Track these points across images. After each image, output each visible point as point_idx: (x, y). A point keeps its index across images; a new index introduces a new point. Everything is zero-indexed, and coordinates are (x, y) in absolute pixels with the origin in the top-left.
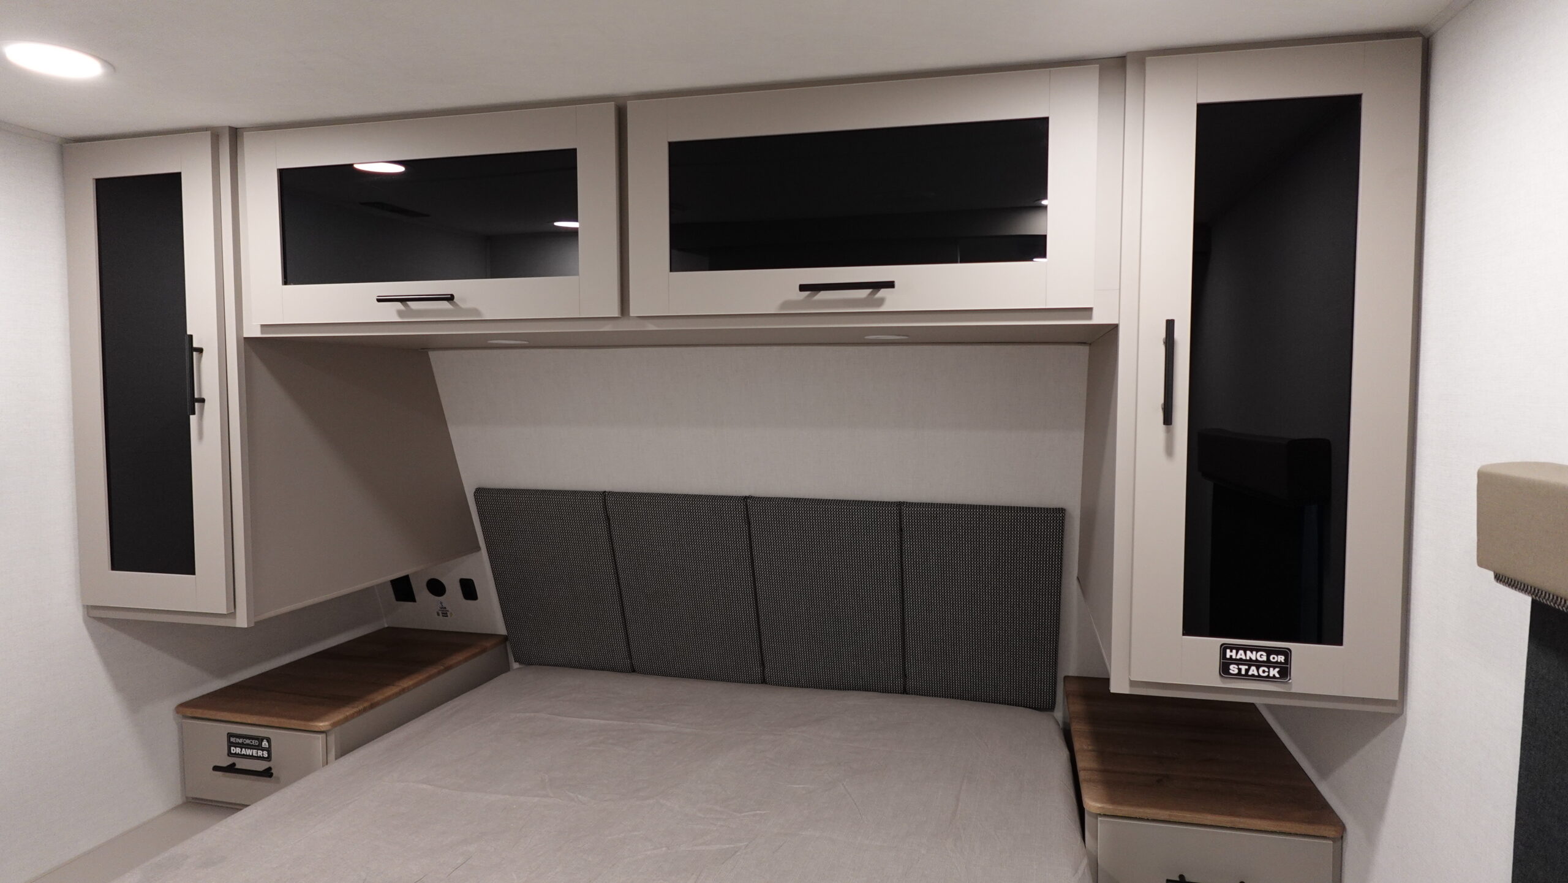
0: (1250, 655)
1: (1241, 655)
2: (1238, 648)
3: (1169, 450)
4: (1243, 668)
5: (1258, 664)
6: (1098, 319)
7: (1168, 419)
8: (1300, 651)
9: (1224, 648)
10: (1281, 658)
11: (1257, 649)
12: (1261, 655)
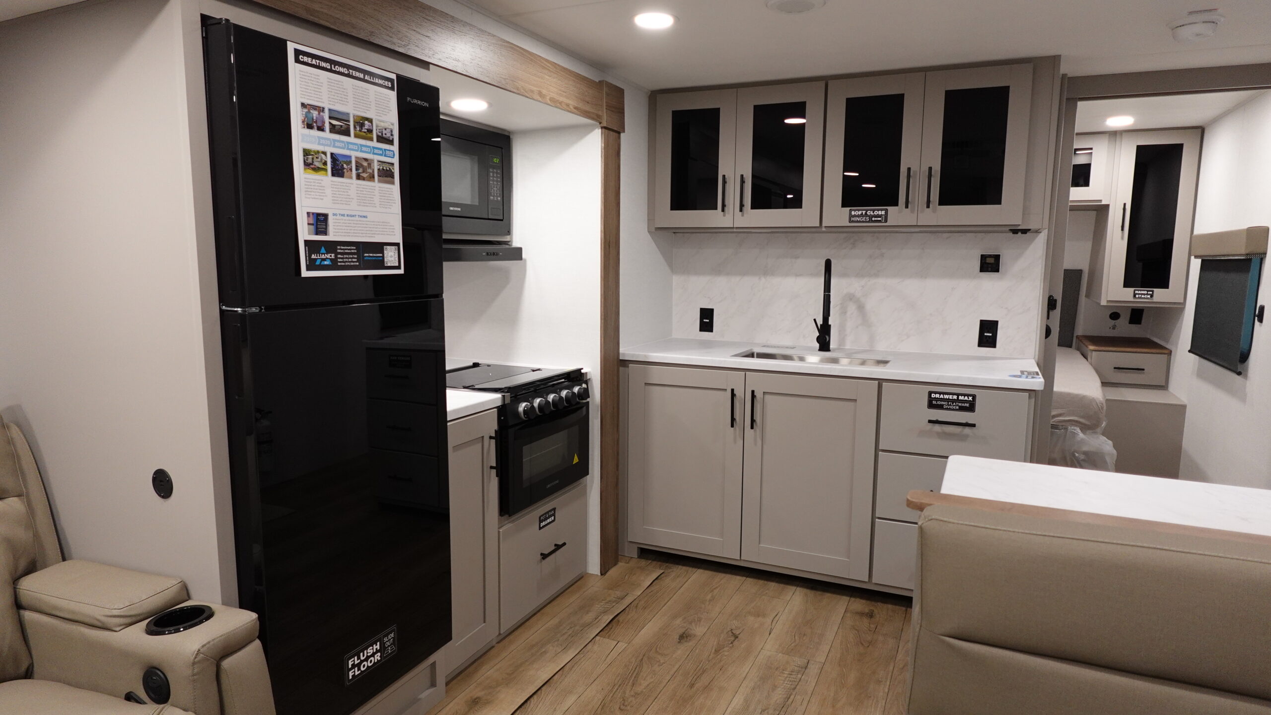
0: (1142, 292)
1: (1140, 292)
2: (1139, 290)
3: (1122, 238)
4: (1140, 296)
5: (1144, 294)
6: (1103, 203)
7: (1123, 229)
8: (1155, 290)
9: (1135, 291)
10: (1151, 293)
11: (1144, 290)
12: (1146, 292)
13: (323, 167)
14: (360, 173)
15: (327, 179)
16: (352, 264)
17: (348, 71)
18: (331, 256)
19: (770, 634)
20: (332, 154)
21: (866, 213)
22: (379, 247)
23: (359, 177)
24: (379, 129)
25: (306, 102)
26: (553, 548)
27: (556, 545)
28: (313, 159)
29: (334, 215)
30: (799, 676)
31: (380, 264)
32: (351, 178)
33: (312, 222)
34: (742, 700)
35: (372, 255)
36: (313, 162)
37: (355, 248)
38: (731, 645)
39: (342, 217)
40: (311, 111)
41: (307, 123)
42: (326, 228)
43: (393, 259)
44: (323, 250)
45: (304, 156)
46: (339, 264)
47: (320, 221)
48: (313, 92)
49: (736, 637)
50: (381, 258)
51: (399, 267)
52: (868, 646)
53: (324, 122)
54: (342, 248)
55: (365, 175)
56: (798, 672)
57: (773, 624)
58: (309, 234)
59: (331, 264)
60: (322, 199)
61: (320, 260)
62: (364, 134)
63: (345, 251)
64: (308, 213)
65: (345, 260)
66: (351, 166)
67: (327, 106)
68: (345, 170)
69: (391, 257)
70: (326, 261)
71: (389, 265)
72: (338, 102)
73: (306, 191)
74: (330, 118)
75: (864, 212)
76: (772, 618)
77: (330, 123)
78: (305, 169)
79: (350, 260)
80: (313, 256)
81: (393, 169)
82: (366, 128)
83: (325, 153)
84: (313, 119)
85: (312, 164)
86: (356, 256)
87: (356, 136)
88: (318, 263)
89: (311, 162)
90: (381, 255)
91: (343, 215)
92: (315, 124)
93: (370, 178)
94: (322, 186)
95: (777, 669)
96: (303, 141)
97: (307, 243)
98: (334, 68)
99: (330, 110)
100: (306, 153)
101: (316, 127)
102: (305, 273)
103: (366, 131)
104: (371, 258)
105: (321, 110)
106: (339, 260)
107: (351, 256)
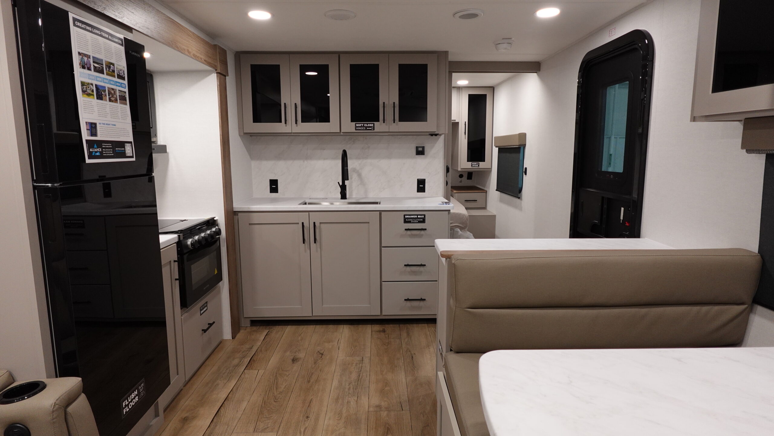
0: (475, 164)
1: (474, 164)
2: (473, 163)
3: (465, 138)
4: (474, 166)
5: (476, 165)
6: (456, 121)
7: (465, 134)
8: (480, 163)
9: (472, 163)
10: (478, 164)
11: (475, 163)
12: (476, 164)
13: (92, 93)
14: (110, 97)
15: (94, 101)
16: (110, 155)
17: (101, 33)
18: (99, 150)
19: (339, 349)
20: (96, 85)
21: (364, 125)
22: (122, 144)
23: (110, 100)
24: (118, 70)
25: (81, 51)
26: (207, 326)
27: (209, 324)
28: (86, 88)
29: (100, 124)
30: (361, 365)
31: (123, 155)
32: (106, 100)
33: (88, 128)
34: (337, 382)
35: (119, 149)
36: (87, 90)
37: (111, 145)
38: (321, 359)
39: (104, 125)
40: (84, 58)
41: (82, 65)
42: (96, 132)
43: (129, 151)
44: (95, 146)
45: (82, 86)
46: (104, 155)
47: (93, 128)
48: (84, 45)
49: (322, 354)
50: (124, 151)
51: (132, 157)
52: (388, 345)
53: (90, 65)
54: (105, 144)
55: (113, 99)
56: (360, 363)
57: (339, 344)
58: (88, 136)
59: (100, 155)
60: (93, 114)
61: (94, 152)
62: (111, 73)
63: (106, 147)
64: (86, 123)
65: (107, 152)
66: (106, 93)
67: (92, 55)
68: (103, 96)
69: (129, 150)
70: (97, 153)
71: (128, 155)
72: (96, 52)
73: (84, 109)
74: (94, 62)
75: (363, 125)
76: (337, 342)
77: (94, 65)
78: (83, 94)
79: (109, 152)
80: (91, 150)
81: (126, 95)
82: (112, 69)
83: (92, 84)
84: (85, 63)
85: (86, 91)
86: (112, 150)
87: (107, 74)
88: (93, 154)
89: (86, 90)
90: (124, 149)
91: (104, 124)
92: (86, 66)
93: (116, 101)
94: (92, 106)
95: (349, 364)
96: (80, 76)
97: (87, 141)
98: (94, 30)
99: (93, 57)
100: (83, 84)
101: (86, 68)
102: (88, 161)
103: (112, 71)
104: (119, 151)
105: (88, 57)
106: (104, 152)
107: (109, 150)
